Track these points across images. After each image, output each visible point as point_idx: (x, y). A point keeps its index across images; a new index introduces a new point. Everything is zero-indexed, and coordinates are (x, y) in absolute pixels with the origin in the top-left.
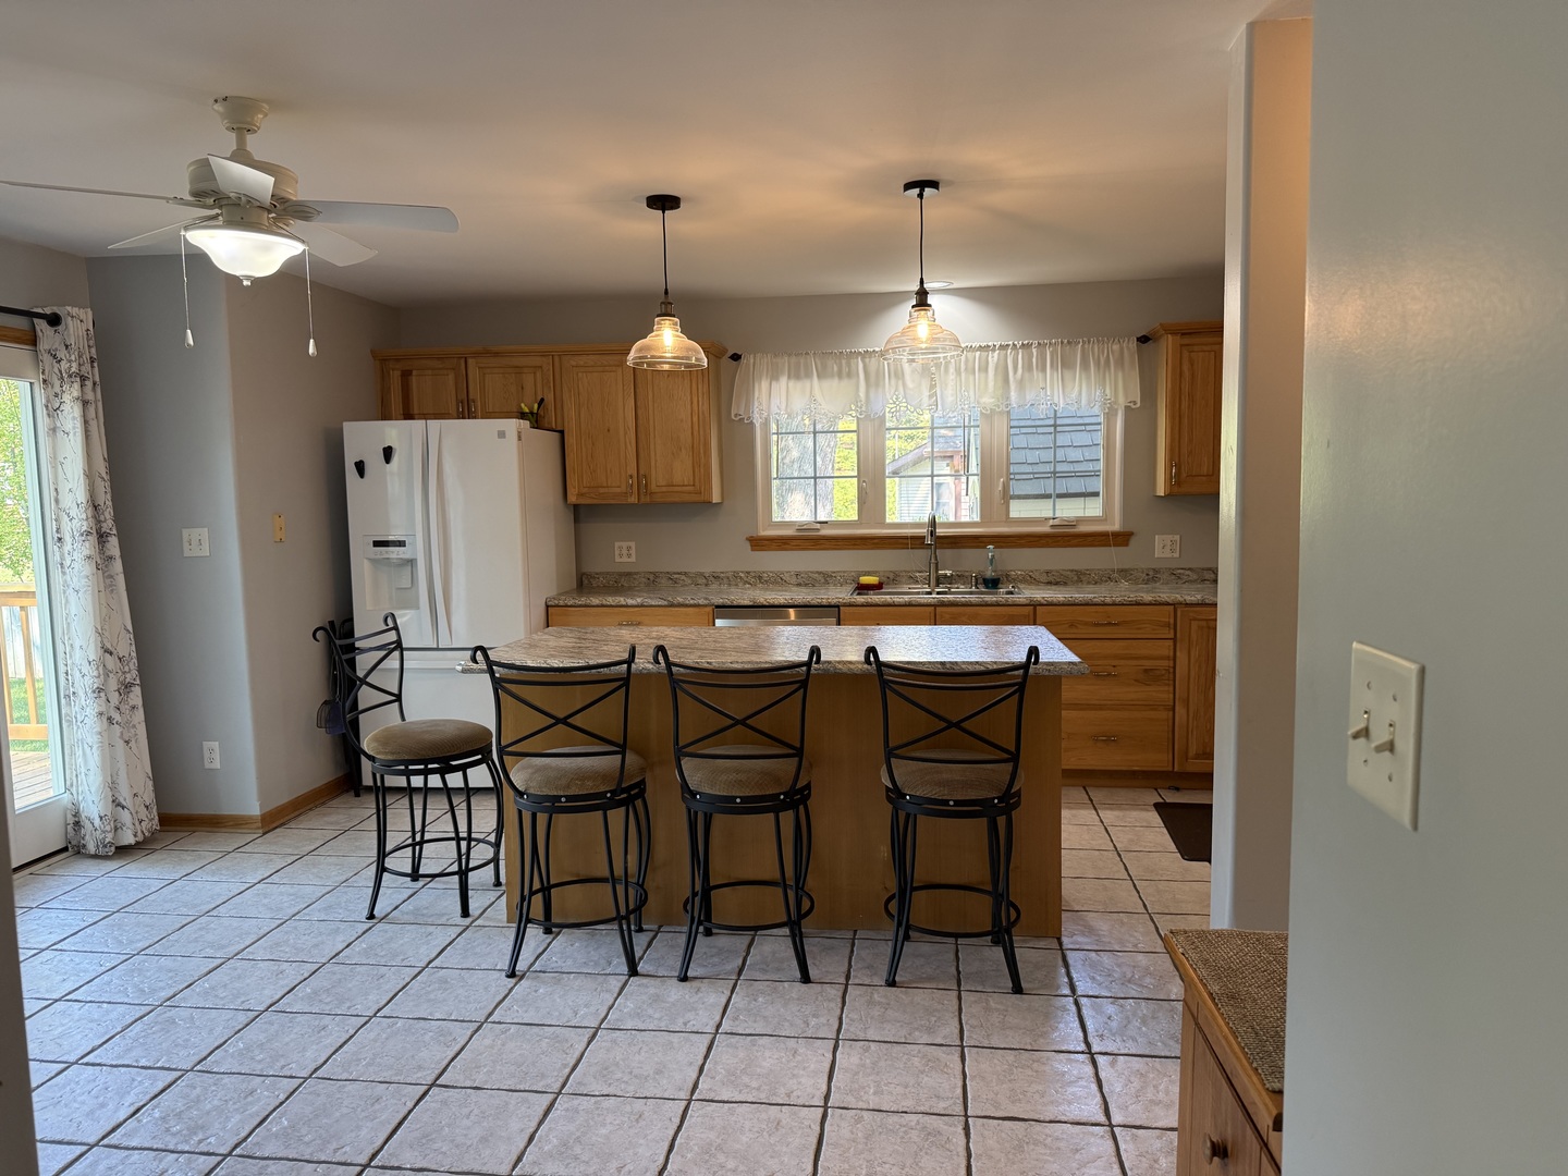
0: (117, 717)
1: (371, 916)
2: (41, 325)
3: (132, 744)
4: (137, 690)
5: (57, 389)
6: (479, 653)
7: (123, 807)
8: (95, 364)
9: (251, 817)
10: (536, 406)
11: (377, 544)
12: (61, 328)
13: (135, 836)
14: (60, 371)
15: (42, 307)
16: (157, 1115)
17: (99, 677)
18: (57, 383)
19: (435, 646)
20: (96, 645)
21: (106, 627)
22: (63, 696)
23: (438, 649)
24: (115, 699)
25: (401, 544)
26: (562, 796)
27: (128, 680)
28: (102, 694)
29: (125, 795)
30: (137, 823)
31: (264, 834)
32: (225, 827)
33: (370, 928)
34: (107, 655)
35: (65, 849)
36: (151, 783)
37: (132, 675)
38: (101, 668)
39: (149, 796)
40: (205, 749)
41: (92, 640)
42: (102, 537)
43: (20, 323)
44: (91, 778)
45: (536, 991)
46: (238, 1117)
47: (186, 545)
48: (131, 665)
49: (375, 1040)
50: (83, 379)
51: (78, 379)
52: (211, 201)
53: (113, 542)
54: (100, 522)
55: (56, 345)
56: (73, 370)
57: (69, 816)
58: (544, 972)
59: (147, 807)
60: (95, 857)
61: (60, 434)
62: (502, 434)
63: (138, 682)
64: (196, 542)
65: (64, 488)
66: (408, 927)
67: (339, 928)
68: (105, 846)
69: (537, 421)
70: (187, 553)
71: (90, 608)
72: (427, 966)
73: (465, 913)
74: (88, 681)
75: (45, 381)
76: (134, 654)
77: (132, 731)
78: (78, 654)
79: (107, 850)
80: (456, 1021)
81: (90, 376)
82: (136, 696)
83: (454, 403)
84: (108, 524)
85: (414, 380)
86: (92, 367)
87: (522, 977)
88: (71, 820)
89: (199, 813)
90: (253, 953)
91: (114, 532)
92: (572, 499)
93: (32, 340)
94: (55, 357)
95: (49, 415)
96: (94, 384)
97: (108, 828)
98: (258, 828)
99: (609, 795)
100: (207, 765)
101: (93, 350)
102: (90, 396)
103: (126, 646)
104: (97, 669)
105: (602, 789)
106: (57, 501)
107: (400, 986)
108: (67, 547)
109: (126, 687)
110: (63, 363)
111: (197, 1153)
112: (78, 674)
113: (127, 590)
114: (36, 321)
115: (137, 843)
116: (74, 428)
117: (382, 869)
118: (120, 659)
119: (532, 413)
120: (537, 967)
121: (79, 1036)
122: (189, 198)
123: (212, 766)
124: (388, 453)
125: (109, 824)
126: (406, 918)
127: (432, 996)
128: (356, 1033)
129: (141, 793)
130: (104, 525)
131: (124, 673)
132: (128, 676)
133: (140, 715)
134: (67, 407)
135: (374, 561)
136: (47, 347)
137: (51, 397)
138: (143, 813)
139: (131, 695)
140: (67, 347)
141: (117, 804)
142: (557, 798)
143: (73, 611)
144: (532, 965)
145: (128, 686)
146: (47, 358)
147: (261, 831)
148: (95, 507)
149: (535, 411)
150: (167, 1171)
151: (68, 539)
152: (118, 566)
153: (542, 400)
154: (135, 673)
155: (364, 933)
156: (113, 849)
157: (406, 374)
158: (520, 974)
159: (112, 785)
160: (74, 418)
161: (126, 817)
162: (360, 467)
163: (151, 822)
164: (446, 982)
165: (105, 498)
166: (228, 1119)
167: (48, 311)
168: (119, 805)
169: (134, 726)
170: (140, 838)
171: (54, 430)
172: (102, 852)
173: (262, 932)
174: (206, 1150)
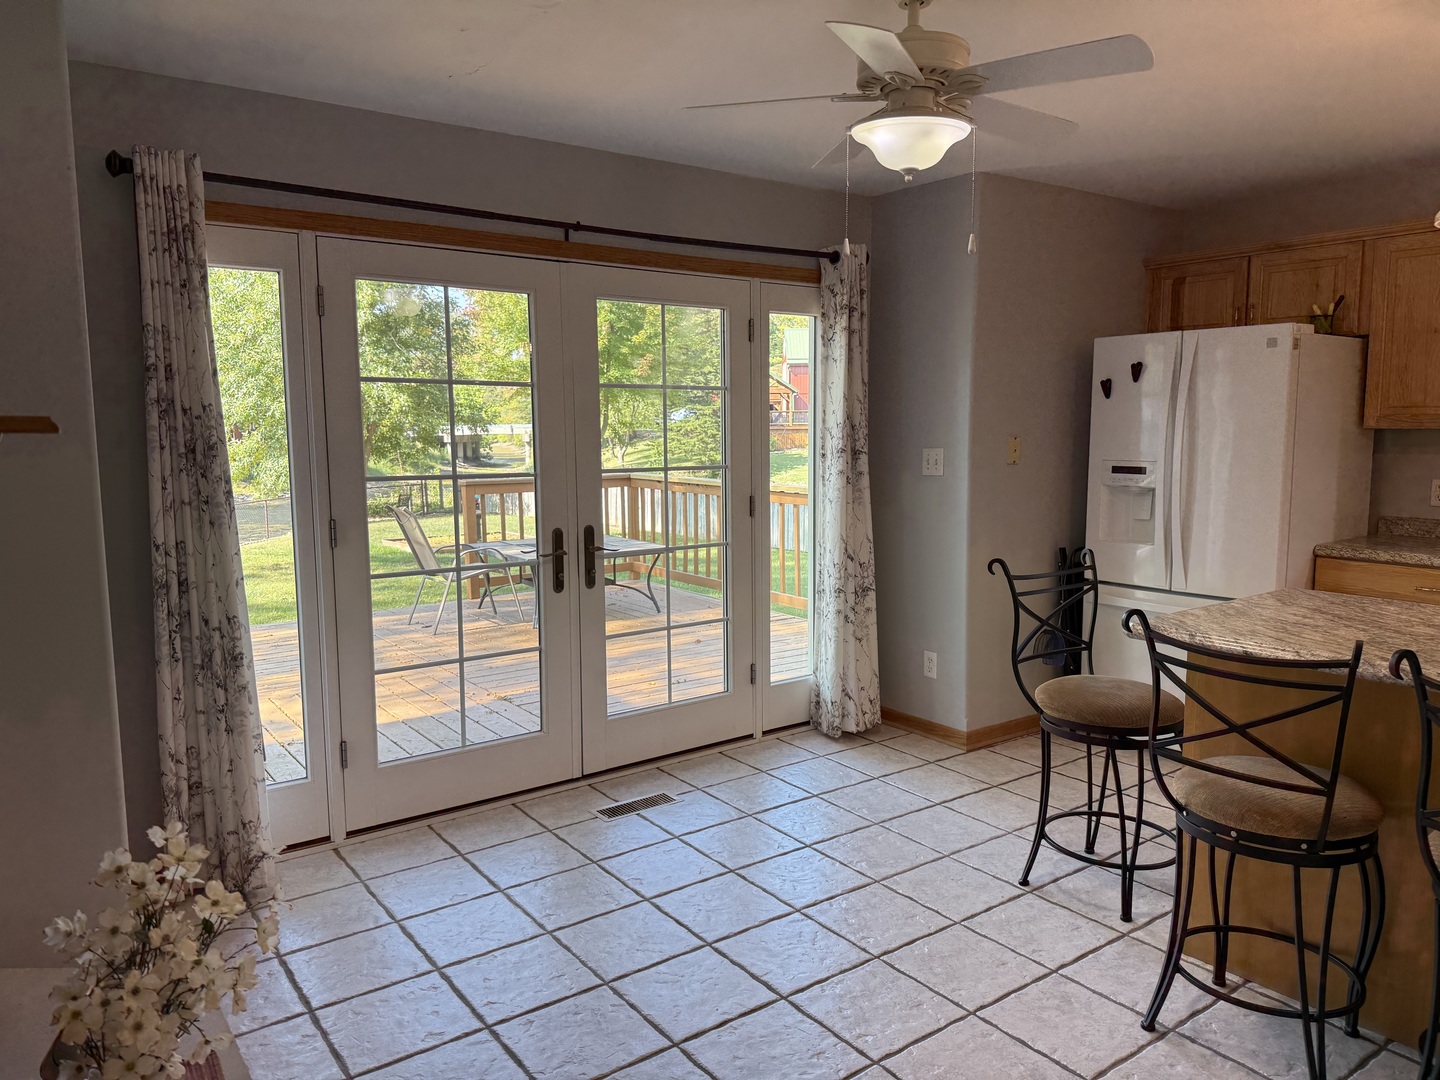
0: (852, 616)
1: (1025, 882)
2: (825, 262)
3: (864, 642)
4: (872, 595)
5: (832, 322)
6: (1135, 619)
7: (850, 698)
8: (865, 296)
9: (958, 732)
10: (1332, 307)
11: (1116, 470)
12: (839, 264)
13: (857, 725)
14: (836, 305)
15: (826, 247)
16: (837, 991)
17: (840, 579)
18: (832, 315)
19: (1168, 588)
20: (840, 552)
21: (850, 535)
22: (817, 592)
23: (1170, 592)
24: (851, 598)
25: (1140, 471)
26: (1233, 829)
27: (865, 585)
28: (842, 595)
29: (852, 687)
30: (860, 714)
31: (968, 751)
32: (937, 735)
33: (1019, 896)
34: (849, 560)
35: (807, 723)
36: (876, 680)
37: (870, 581)
38: (842, 572)
39: (874, 692)
40: (925, 658)
41: (838, 546)
42: (855, 454)
43: (808, 263)
44: (829, 666)
45: (1171, 1066)
46: (899, 1026)
47: (925, 463)
48: (869, 571)
49: (960, 1047)
50: (851, 310)
51: (847, 311)
52: (877, 92)
53: (864, 459)
54: (855, 440)
55: (834, 281)
56: (844, 302)
57: (813, 695)
58: (1193, 1041)
59: (871, 702)
60: (827, 736)
61: (831, 361)
62: (1272, 343)
63: (874, 588)
64: (933, 461)
65: (830, 409)
66: (1059, 910)
67: (988, 884)
68: (833, 729)
69: (1328, 324)
70: (925, 472)
71: (838, 518)
72: (1056, 971)
73: (1127, 916)
74: (833, 581)
75: (823, 314)
76: (872, 562)
77: (865, 630)
78: (828, 556)
79: (834, 732)
80: (1058, 1063)
81: (858, 307)
82: (871, 600)
83: (1230, 311)
84: (862, 443)
85: (1187, 288)
86: (862, 299)
87: (1162, 1036)
88: (814, 700)
89: (917, 716)
90: (898, 883)
91: (866, 450)
92: (1370, 422)
93: (816, 278)
94: (832, 291)
95: (824, 345)
96: (862, 314)
97: (836, 713)
98: (964, 745)
99: (1304, 846)
100: (926, 673)
101: (864, 283)
102: (856, 325)
103: (866, 555)
104: (839, 572)
105: (1294, 835)
106: (824, 421)
107: (1016, 986)
108: (828, 463)
109: (863, 591)
110: (838, 297)
111: (853, 1047)
112: (827, 575)
113: (872, 503)
114: (821, 260)
115: (859, 732)
116: (840, 356)
117: (1041, 835)
118: (861, 565)
119: (1326, 316)
120: (1186, 1029)
121: (810, 886)
122: (858, 92)
123: (929, 675)
124: (1137, 370)
125: (838, 710)
126: (1060, 898)
127: (1045, 1015)
128: (946, 1027)
129: (866, 688)
130: (858, 443)
131: (863, 577)
132: (866, 580)
133: (873, 618)
134: (837, 337)
135: (1113, 490)
136: (827, 283)
137: (828, 328)
138: (867, 707)
139: (867, 598)
140: (842, 281)
141: (846, 693)
142: (1227, 830)
143: (827, 520)
144: (1182, 1023)
145: (865, 590)
146: (826, 293)
147: (965, 748)
148: (853, 427)
149: (1331, 312)
150: (824, 1053)
151: (829, 456)
152: (865, 481)
153: (1342, 298)
154: (872, 579)
155: (1010, 900)
156: (839, 733)
157: (1179, 283)
158: (1162, 1030)
159: (843, 677)
160: (841, 346)
161: (851, 706)
162: (1107, 387)
163: (873, 716)
164: (1069, 1002)
165: (861, 419)
166: (889, 1025)
167: (830, 250)
168: (847, 695)
169: (867, 627)
170: (862, 728)
171: (826, 358)
172: (831, 733)
173: (918, 862)
174: (861, 1047)
